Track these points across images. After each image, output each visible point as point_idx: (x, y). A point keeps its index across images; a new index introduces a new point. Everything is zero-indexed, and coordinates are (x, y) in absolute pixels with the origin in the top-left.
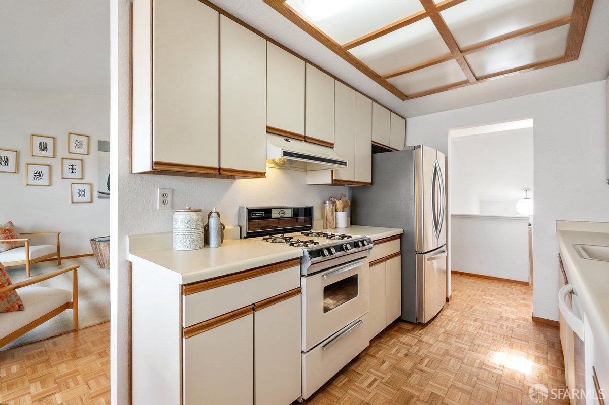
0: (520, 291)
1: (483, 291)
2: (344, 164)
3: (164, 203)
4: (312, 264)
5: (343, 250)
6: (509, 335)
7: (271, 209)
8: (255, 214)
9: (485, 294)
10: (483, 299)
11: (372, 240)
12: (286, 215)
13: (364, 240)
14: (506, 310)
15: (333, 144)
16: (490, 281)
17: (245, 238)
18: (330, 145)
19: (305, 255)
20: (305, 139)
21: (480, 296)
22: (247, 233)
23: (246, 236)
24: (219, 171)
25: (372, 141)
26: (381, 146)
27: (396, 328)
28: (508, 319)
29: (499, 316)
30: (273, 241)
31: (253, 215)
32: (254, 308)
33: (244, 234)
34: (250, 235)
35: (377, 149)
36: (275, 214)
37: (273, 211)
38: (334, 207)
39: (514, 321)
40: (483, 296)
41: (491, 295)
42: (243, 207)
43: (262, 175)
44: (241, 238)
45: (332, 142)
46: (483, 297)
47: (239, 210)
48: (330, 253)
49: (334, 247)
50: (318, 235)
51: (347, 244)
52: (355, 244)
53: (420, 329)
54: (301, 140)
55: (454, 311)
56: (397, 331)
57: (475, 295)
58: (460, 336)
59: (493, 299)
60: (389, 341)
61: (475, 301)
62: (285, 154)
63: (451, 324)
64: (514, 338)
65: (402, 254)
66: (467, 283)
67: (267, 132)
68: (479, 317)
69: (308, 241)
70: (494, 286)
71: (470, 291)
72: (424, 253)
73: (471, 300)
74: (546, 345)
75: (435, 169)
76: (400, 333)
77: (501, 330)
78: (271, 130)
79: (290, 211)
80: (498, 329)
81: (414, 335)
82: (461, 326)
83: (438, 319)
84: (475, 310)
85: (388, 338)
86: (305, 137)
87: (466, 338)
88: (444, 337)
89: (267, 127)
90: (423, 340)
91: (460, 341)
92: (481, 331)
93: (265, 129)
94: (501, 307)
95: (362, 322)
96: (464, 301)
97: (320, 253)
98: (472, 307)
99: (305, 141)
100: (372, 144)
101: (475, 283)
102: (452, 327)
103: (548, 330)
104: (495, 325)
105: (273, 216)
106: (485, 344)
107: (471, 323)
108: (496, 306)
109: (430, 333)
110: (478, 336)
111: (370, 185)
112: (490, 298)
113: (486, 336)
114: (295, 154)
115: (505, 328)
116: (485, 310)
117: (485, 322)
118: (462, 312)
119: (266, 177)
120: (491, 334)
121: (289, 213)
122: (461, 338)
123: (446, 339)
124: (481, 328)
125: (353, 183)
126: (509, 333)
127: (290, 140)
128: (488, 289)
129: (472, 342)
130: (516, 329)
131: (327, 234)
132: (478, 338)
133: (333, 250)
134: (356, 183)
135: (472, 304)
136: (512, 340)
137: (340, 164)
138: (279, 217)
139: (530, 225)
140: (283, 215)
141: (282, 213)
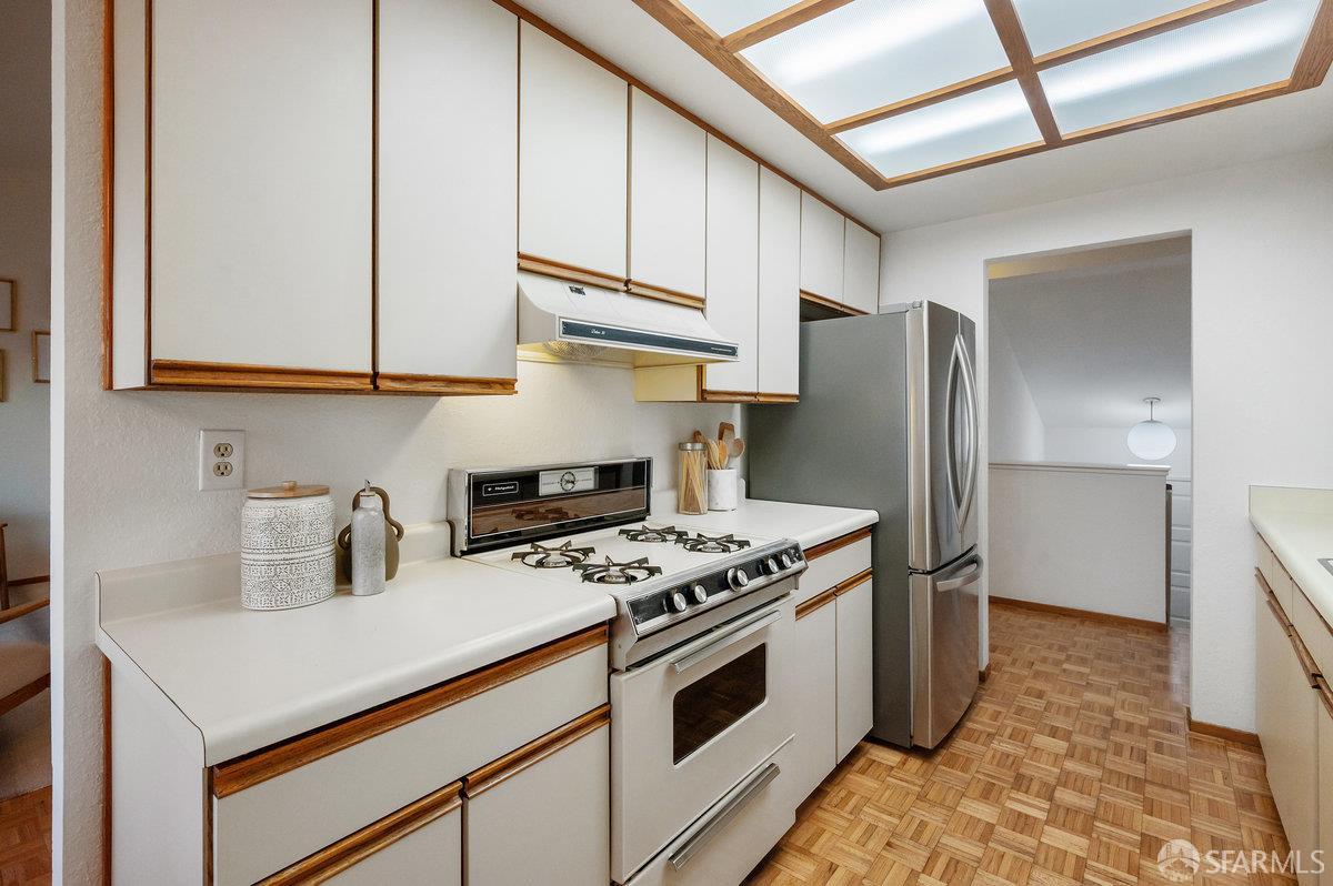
0: (1149, 646)
1: (1062, 649)
2: (732, 351)
3: (222, 470)
4: (640, 639)
5: (725, 588)
6: (1140, 775)
7: (538, 471)
8: (493, 487)
9: (1068, 658)
10: (1064, 670)
11: (803, 548)
12: (579, 486)
13: (781, 553)
14: (1123, 702)
15: (702, 301)
16: (1076, 622)
17: (464, 553)
18: (697, 304)
19: (622, 612)
20: (628, 287)
21: (1057, 663)
22: (470, 541)
23: (466, 549)
24: (374, 382)
25: (801, 291)
26: (824, 303)
27: (861, 763)
28: (1129, 727)
29: (1109, 718)
30: (540, 564)
31: (487, 492)
32: (465, 787)
33: (462, 545)
34: (477, 546)
35: (813, 310)
36: (549, 485)
37: (543, 478)
38: (705, 459)
39: (1144, 732)
40: (1064, 662)
41: (1083, 661)
42: (459, 472)
43: (506, 385)
44: (453, 554)
45: (701, 295)
46: (1065, 666)
47: (448, 480)
48: (691, 600)
49: (700, 582)
50: (663, 534)
51: (736, 568)
52: (759, 567)
53: (914, 764)
54: (616, 290)
55: (999, 709)
56: (863, 772)
57: (1044, 660)
58: (1021, 782)
59: (1087, 670)
60: (844, 801)
61: (1047, 677)
62: (570, 329)
63: (995, 745)
64: (1152, 783)
65: (874, 572)
66: (1021, 628)
67: (520, 269)
68: (1060, 722)
69: (634, 562)
70: (1085, 636)
71: (1031, 650)
72: (929, 573)
73: (1037, 675)
74: (1234, 803)
75: (957, 358)
76: (872, 777)
77: (1117, 759)
78: (530, 265)
79: (590, 474)
80: (1110, 756)
81: (907, 781)
82: (1021, 752)
83: (963, 732)
84: (1050, 704)
85: (843, 794)
86: (627, 282)
87: (1035, 787)
88: (981, 786)
89: (520, 256)
90: (930, 796)
91: (1021, 796)
92: (1069, 765)
93: (515, 260)
94: (1108, 695)
95: (777, 771)
96: (1020, 680)
97: (663, 603)
98: (1040, 695)
99: (628, 292)
100: (801, 298)
101: (1040, 627)
102: (998, 756)
103: (1231, 755)
104: (1102, 744)
105: (544, 490)
106: (1084, 803)
107: (1042, 740)
108: (1098, 691)
109: (944, 774)
110: (1065, 780)
111: (796, 401)
112: (1082, 669)
113: (1085, 778)
114: (597, 328)
115: (1127, 753)
116: (1073, 702)
117: (1077, 738)
118: (1020, 710)
119: (516, 392)
120: (1096, 773)
121: (586, 481)
122: (1023, 789)
123: (988, 793)
124: (1070, 755)
125: (753, 398)
126: (1138, 770)
127: (586, 290)
128: (1075, 645)
129: (1051, 799)
130: (1154, 757)
131: (686, 534)
132: (1065, 785)
133: (699, 591)
134: (761, 399)
135: (1040, 685)
136: (1149, 788)
137: (720, 353)
138: (561, 491)
139: (1169, 487)
140: (570, 486)
141: (568, 482)
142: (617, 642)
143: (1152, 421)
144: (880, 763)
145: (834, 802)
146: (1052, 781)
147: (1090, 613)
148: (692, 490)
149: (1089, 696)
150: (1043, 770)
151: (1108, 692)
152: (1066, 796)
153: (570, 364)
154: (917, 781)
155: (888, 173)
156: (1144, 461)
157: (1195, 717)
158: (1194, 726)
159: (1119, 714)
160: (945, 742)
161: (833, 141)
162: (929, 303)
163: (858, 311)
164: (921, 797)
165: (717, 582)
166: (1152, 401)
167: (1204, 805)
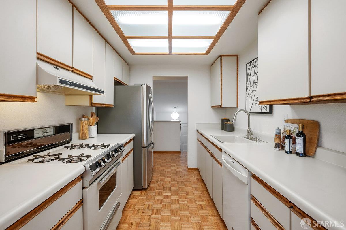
1: (165, 160)
2: (102, 92)
4: (93, 177)
5: (111, 157)
7: (34, 130)
8: (16, 136)
9: (167, 162)
11: (123, 144)
12: (48, 134)
13: (120, 146)
14: (177, 168)
15: (92, 77)
16: (166, 154)
18: (90, 77)
19: (87, 169)
21: (165, 163)
22: (6, 158)
23: (4, 161)
25: (114, 77)
26: (118, 81)
28: (179, 172)
30: (42, 161)
31: (12, 138)
35: (117, 83)
36: (37, 134)
37: (36, 132)
38: (88, 123)
39: (182, 172)
41: (169, 161)
43: (32, 99)
45: (92, 75)
46: (166, 163)
48: (104, 162)
49: (105, 157)
50: (81, 146)
51: (112, 152)
52: (116, 151)
53: (144, 192)
54: (68, 70)
55: (157, 175)
56: (133, 198)
57: (163, 163)
58: (165, 189)
59: (170, 163)
60: (130, 207)
61: (164, 166)
62: (61, 81)
63: (158, 183)
64: (185, 181)
65: (134, 149)
66: (157, 157)
67: (38, 58)
68: (168, 175)
69: (80, 155)
70: (168, 156)
71: (160, 161)
72: (146, 147)
73: (162, 166)
74: (196, 181)
75: (150, 97)
76: (135, 199)
77: (179, 179)
78: (41, 57)
79: (52, 129)
80: (178, 179)
81: (143, 197)
82: (163, 183)
83: (152, 182)
84: (166, 171)
85: (130, 205)
86: (72, 68)
87: (167, 189)
88: (158, 192)
89: (38, 53)
90: (149, 198)
91: (165, 192)
92: (172, 182)
93: (36, 55)
94: (175, 167)
95: (120, 204)
96: (159, 168)
97: (97, 164)
98: (164, 170)
99: (72, 71)
100: (114, 79)
101: (160, 156)
102: (159, 185)
103: (194, 173)
104: (176, 177)
105: (36, 136)
106: (176, 189)
107: (166, 179)
108: (173, 167)
109: (151, 192)
110: (172, 186)
111: (112, 106)
112: (169, 163)
113: (175, 184)
114: (69, 82)
115: (180, 177)
116: (169, 170)
117: (172, 177)
118: (161, 174)
119: (36, 101)
120: (176, 182)
121: (51, 132)
122: (165, 190)
123: (159, 193)
124: (171, 180)
125: (103, 105)
126: (182, 180)
127: (59, 69)
128: (167, 158)
129: (170, 190)
130: (184, 176)
131: (88, 145)
132: (172, 187)
133: (106, 159)
134: (106, 106)
135: (163, 168)
136: (185, 182)
137: (101, 92)
138: (42, 136)
139: (181, 125)
140: (45, 134)
141: (44, 132)
142: (85, 179)
143: (175, 112)
144: (136, 195)
145: (128, 208)
146: (170, 187)
147: (168, 152)
148: (84, 132)
149: (172, 168)
150: (168, 185)
151: (174, 166)
152: (173, 189)
153: (43, 92)
154: (145, 196)
155: (136, 51)
156: (174, 120)
157: (189, 167)
158: (188, 169)
159: (177, 170)
160: (149, 186)
161: (127, 41)
162: (146, 84)
163: (125, 84)
164: (147, 199)
165: (109, 156)
166: (175, 108)
167: (193, 182)
